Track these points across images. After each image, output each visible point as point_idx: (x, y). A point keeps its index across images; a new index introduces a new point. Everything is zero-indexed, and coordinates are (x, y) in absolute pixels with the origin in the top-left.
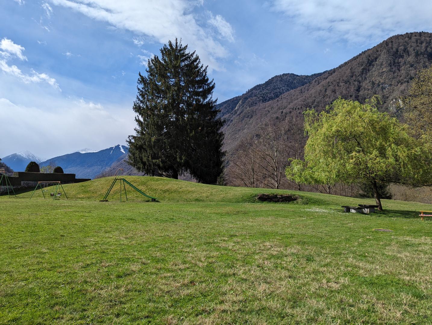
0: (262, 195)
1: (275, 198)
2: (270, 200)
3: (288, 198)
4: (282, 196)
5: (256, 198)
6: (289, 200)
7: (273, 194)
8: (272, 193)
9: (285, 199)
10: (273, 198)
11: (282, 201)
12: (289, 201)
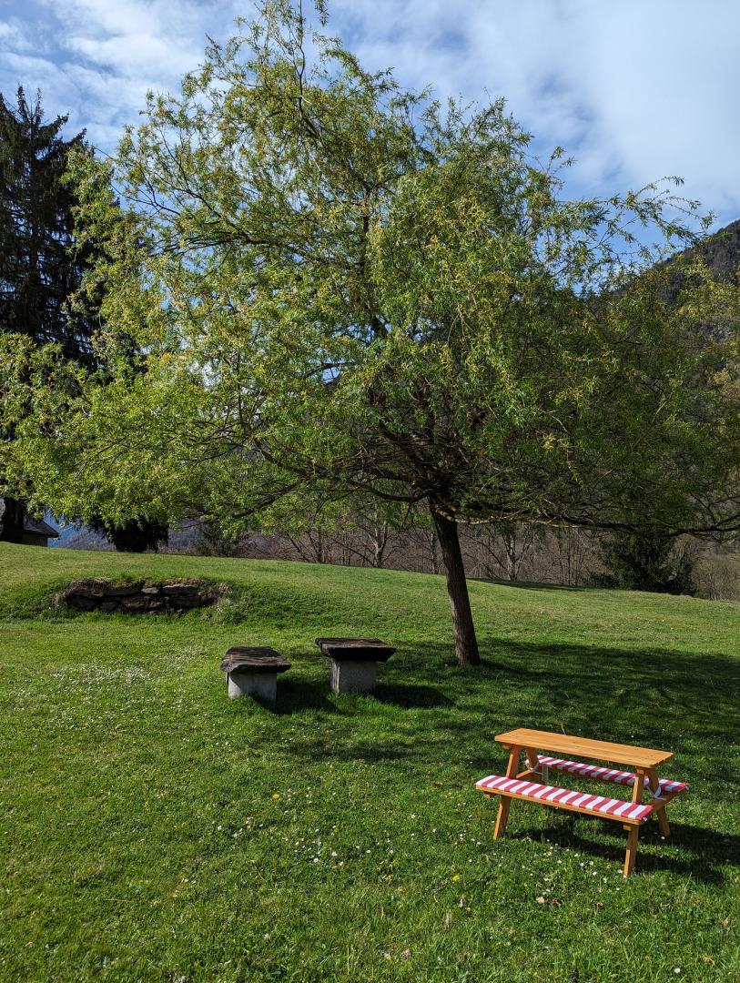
0: (83, 584)
1: (134, 595)
2: (112, 604)
3: (184, 595)
4: (160, 586)
5: (58, 596)
6: (188, 604)
7: (129, 579)
8: (124, 577)
9: (170, 602)
10: (129, 596)
11: (158, 610)
12: (187, 609)
